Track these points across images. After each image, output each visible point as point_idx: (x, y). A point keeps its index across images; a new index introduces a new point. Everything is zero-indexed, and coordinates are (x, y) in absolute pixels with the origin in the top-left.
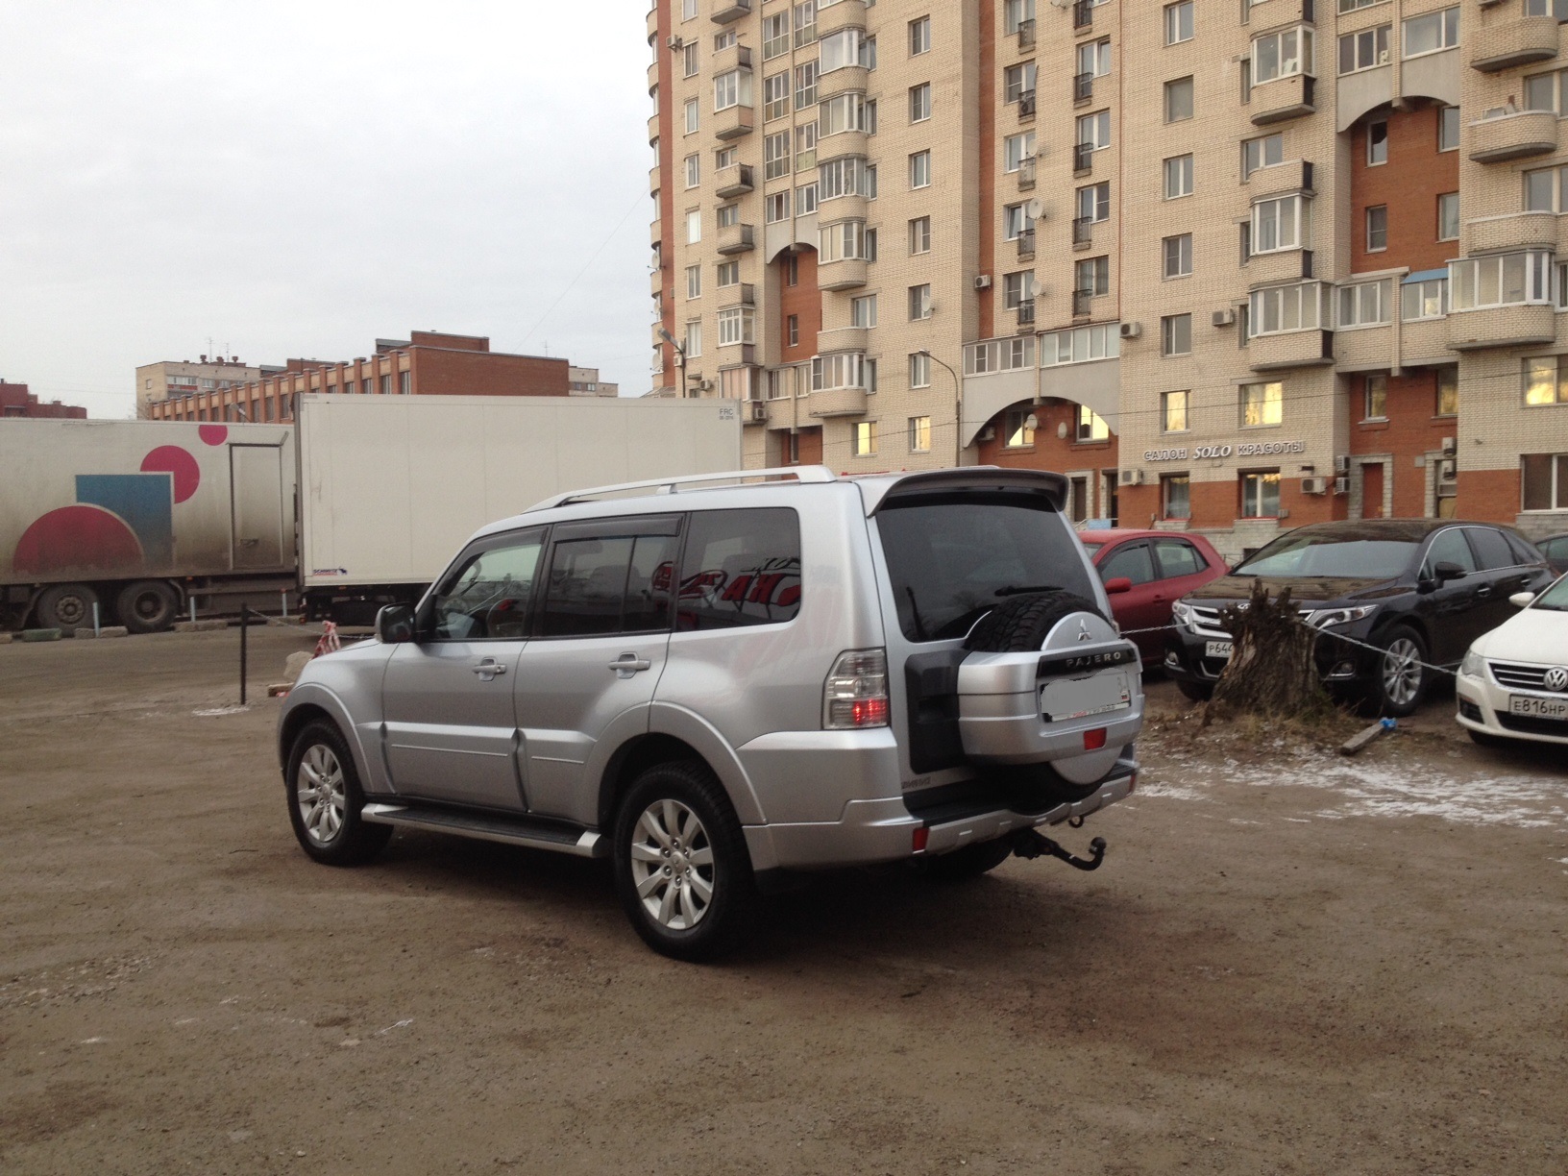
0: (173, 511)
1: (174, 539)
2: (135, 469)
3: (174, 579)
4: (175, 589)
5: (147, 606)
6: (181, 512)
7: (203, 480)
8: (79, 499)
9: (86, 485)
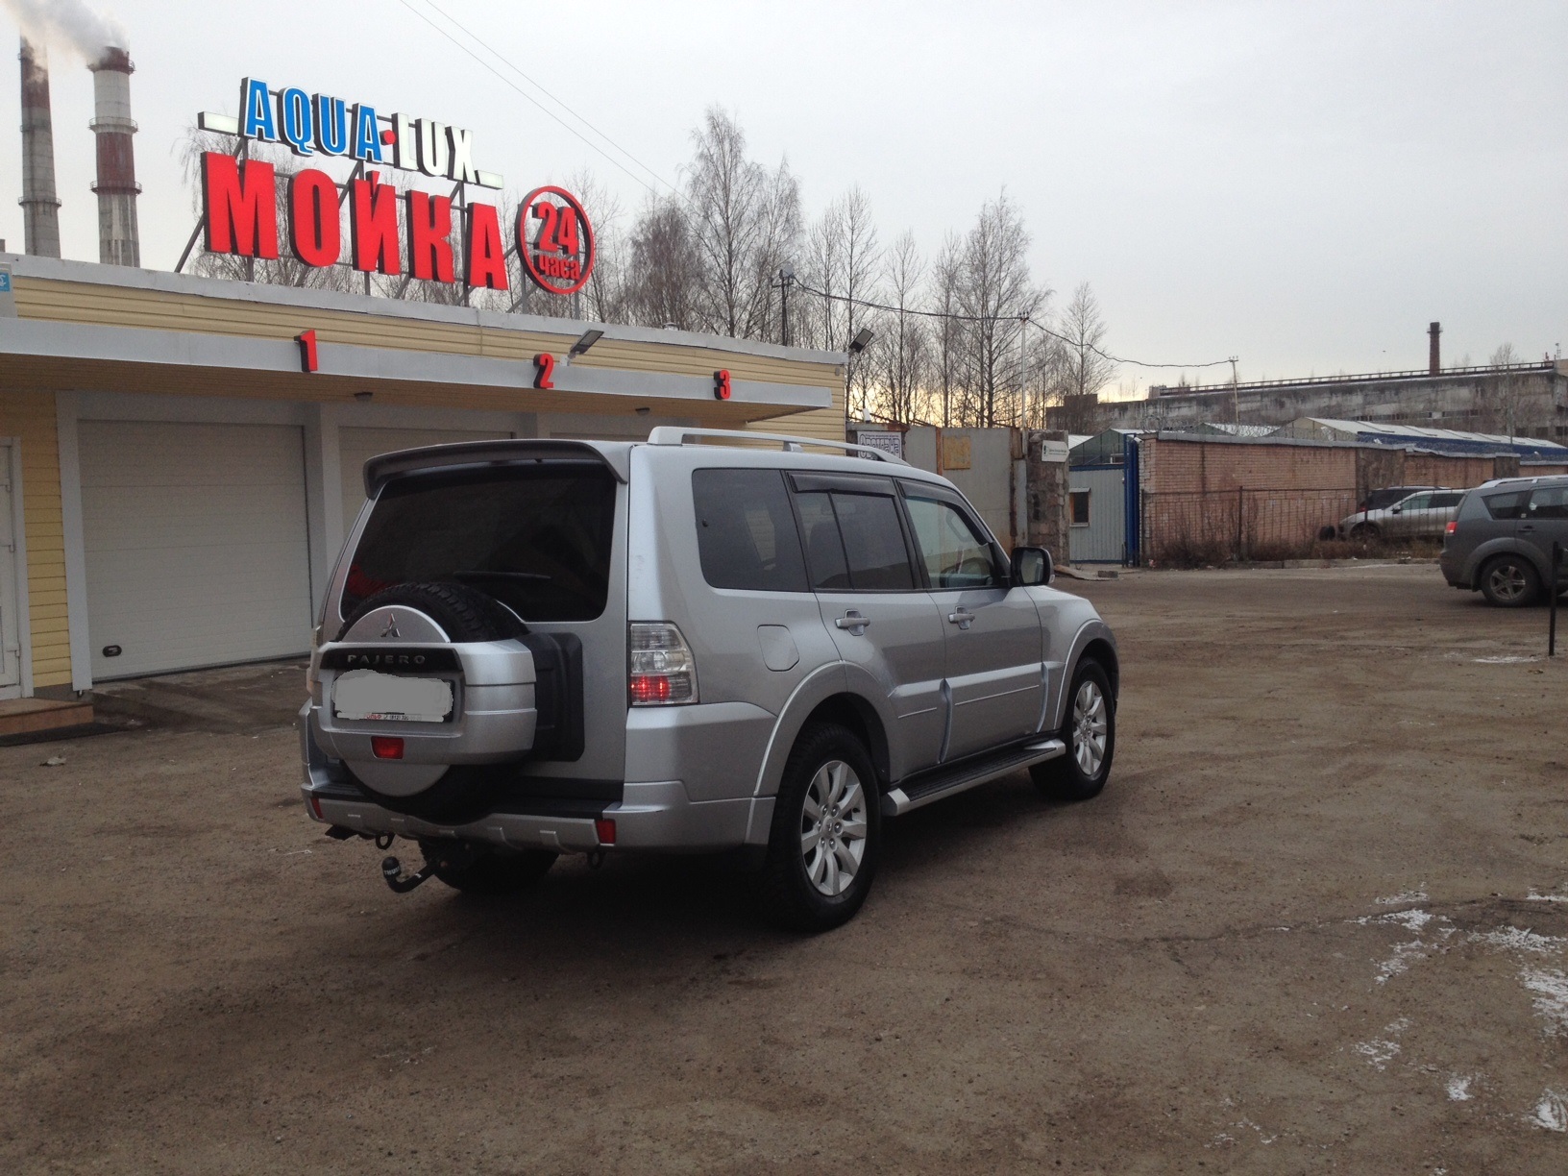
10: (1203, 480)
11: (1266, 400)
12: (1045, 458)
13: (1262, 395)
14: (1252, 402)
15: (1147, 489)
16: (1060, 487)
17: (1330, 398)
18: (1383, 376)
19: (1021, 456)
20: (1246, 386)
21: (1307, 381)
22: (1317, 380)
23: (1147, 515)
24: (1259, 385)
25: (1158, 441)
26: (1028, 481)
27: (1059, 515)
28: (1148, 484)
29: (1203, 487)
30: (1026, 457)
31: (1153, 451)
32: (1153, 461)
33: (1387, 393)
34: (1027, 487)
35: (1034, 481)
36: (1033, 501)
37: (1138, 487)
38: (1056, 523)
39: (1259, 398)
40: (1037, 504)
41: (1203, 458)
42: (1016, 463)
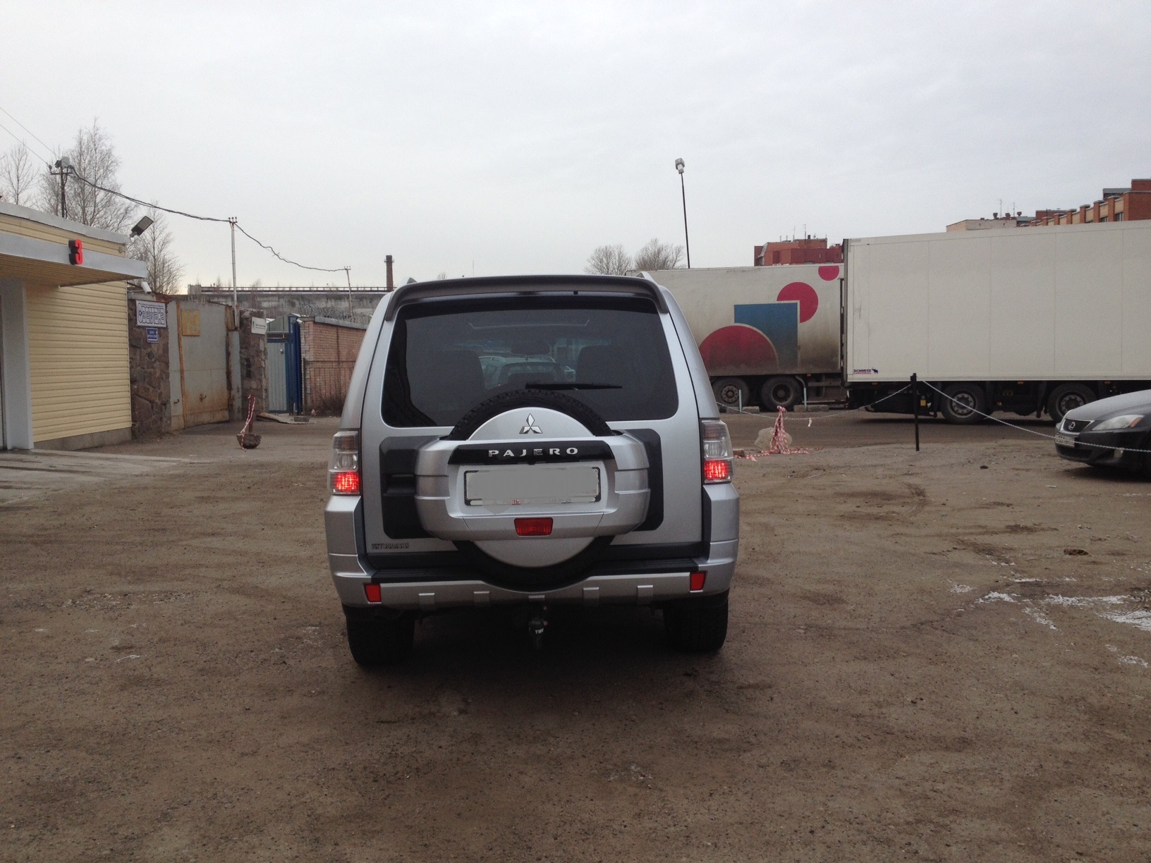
0: (798, 326)
1: (799, 348)
2: (773, 300)
3: (799, 375)
4: (800, 383)
5: (781, 393)
6: (805, 329)
7: (820, 306)
8: (736, 321)
9: (742, 312)
10: (338, 353)
11: (281, 300)
12: (254, 331)
13: (279, 297)
14: (272, 301)
15: (307, 358)
16: (263, 354)
17: (327, 302)
18: (359, 289)
19: (234, 328)
20: (265, 289)
21: (308, 289)
22: (315, 289)
23: (308, 377)
24: (274, 289)
25: (315, 323)
26: (241, 348)
27: (261, 375)
28: (308, 354)
29: (339, 358)
30: (239, 329)
31: (311, 330)
32: (311, 338)
33: (365, 301)
34: (240, 352)
35: (247, 348)
36: (245, 363)
37: (300, 356)
38: (261, 381)
39: (277, 299)
40: (249, 366)
41: (338, 337)
42: (230, 333)
